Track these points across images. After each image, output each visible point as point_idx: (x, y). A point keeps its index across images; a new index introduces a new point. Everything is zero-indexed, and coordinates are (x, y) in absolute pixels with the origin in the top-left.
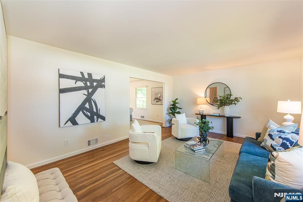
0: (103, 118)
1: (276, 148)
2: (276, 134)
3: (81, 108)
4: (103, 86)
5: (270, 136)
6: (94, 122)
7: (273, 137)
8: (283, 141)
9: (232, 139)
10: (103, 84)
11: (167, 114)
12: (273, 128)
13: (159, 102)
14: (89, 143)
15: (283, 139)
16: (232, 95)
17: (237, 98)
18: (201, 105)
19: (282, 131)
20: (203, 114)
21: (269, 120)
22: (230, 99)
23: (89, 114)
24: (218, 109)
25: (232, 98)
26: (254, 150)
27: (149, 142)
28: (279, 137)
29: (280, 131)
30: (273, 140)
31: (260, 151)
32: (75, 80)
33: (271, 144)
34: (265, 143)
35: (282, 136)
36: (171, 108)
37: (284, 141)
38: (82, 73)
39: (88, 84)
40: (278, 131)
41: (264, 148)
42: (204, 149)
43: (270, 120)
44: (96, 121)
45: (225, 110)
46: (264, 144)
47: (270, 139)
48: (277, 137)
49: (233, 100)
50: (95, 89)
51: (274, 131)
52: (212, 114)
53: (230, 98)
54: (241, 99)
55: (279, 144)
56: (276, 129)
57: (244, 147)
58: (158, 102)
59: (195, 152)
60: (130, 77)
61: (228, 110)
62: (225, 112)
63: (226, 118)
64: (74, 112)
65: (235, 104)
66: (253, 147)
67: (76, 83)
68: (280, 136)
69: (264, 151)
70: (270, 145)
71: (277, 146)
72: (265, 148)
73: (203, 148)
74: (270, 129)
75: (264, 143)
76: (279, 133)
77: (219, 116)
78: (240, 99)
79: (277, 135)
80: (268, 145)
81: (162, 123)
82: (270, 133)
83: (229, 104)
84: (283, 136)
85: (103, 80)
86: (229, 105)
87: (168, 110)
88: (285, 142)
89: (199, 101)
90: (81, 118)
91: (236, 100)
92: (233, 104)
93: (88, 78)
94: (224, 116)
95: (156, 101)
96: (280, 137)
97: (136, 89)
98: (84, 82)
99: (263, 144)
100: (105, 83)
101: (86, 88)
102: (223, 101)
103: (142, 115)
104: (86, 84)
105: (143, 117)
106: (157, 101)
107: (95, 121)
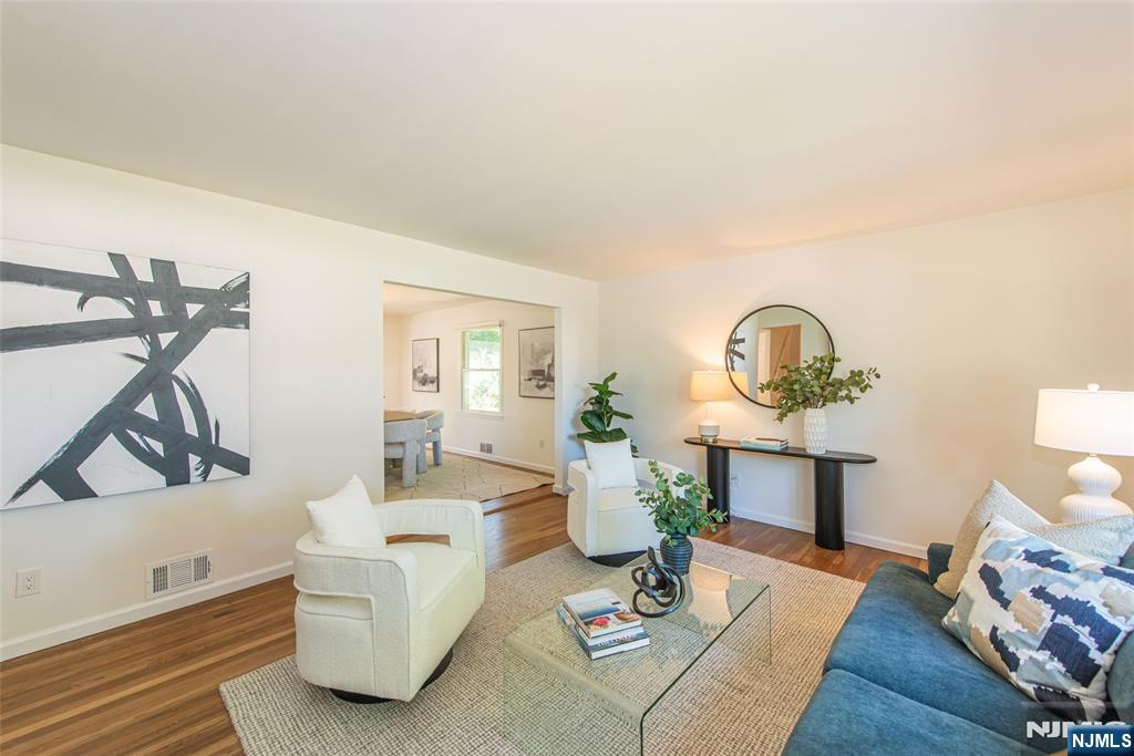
0: (240, 465)
1: (1019, 654)
2: (1018, 569)
3: (114, 420)
4: (244, 320)
5: (990, 577)
6: (188, 482)
7: (1002, 587)
8: (1054, 617)
9: (837, 560)
10: (240, 308)
11: (571, 437)
12: (1007, 536)
13: (547, 389)
14: (160, 579)
15: (1061, 606)
16: (839, 360)
17: (861, 373)
18: (708, 403)
19: (1053, 559)
20: (715, 441)
21: (991, 484)
22: (832, 376)
23: (158, 447)
24: (780, 419)
25: (840, 372)
26: (903, 656)
27: (372, 598)
28: (1033, 590)
29: (1042, 558)
30: (1005, 604)
31: (936, 661)
32: (78, 290)
33: (995, 629)
34: (964, 616)
35: (1050, 590)
36: (586, 413)
37: (1060, 619)
38: (119, 260)
39: (156, 308)
40: (1030, 557)
41: (957, 640)
42: (644, 636)
43: (997, 484)
44: (200, 479)
45: (805, 428)
46: (956, 619)
47: (990, 598)
48: (1026, 592)
49: (841, 382)
50: (191, 335)
51: (1009, 554)
52: (753, 442)
53: (830, 374)
54: (878, 376)
55: (1032, 631)
56: (1019, 543)
57: (856, 631)
58: (544, 386)
59: (589, 656)
60: (385, 282)
61: (822, 430)
62: (806, 436)
63: (812, 462)
64: (69, 437)
65: (852, 401)
66: (903, 632)
67: (81, 304)
68: (1042, 589)
69: (958, 658)
70: (986, 632)
71: (1024, 642)
72: (965, 641)
73: (641, 630)
74: (992, 540)
75: (960, 615)
76: (1034, 566)
77: (785, 453)
78: (872, 377)
79: (1023, 579)
80: (977, 630)
81: (553, 476)
82: (991, 563)
83: (826, 400)
84: (1058, 590)
85: (241, 291)
86: (824, 405)
87: (574, 423)
88: (1063, 627)
89: (701, 383)
90: (110, 465)
91: (857, 384)
92: (842, 399)
93: (152, 281)
94: (801, 454)
95: (534, 382)
96: (1039, 593)
97: (464, 333)
98: (130, 300)
99: (952, 618)
100: (248, 307)
101: (140, 326)
102: (796, 387)
103: (486, 442)
104: (140, 309)
105: (488, 449)
106: (541, 383)
107: (192, 480)
